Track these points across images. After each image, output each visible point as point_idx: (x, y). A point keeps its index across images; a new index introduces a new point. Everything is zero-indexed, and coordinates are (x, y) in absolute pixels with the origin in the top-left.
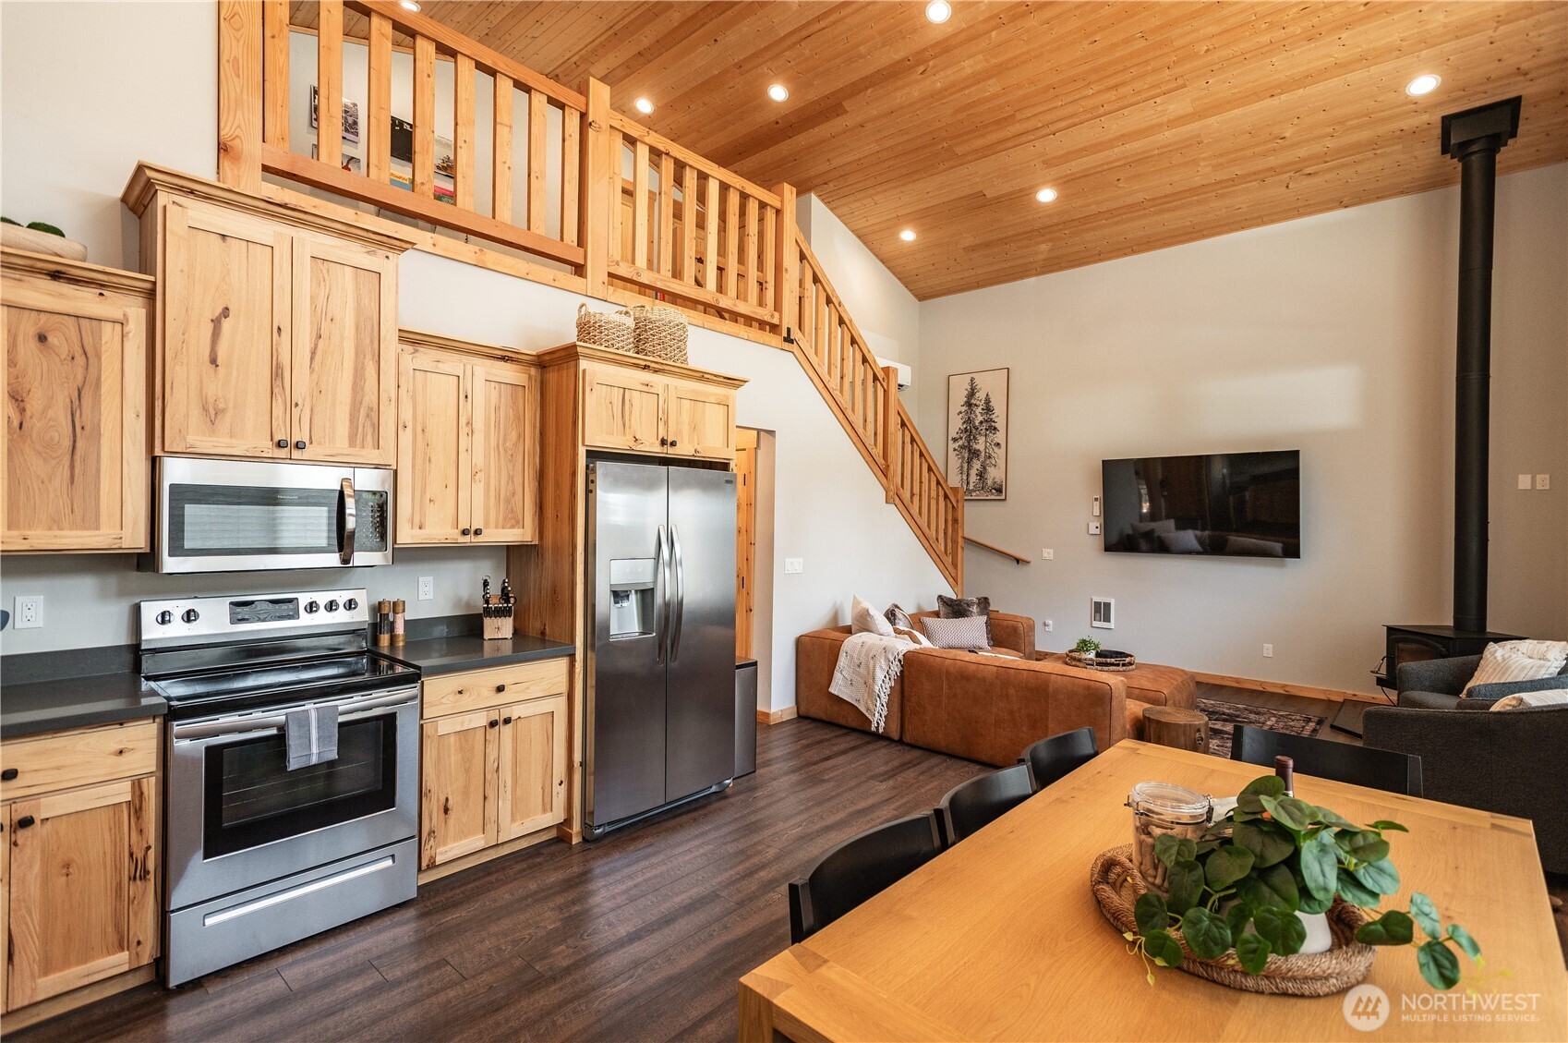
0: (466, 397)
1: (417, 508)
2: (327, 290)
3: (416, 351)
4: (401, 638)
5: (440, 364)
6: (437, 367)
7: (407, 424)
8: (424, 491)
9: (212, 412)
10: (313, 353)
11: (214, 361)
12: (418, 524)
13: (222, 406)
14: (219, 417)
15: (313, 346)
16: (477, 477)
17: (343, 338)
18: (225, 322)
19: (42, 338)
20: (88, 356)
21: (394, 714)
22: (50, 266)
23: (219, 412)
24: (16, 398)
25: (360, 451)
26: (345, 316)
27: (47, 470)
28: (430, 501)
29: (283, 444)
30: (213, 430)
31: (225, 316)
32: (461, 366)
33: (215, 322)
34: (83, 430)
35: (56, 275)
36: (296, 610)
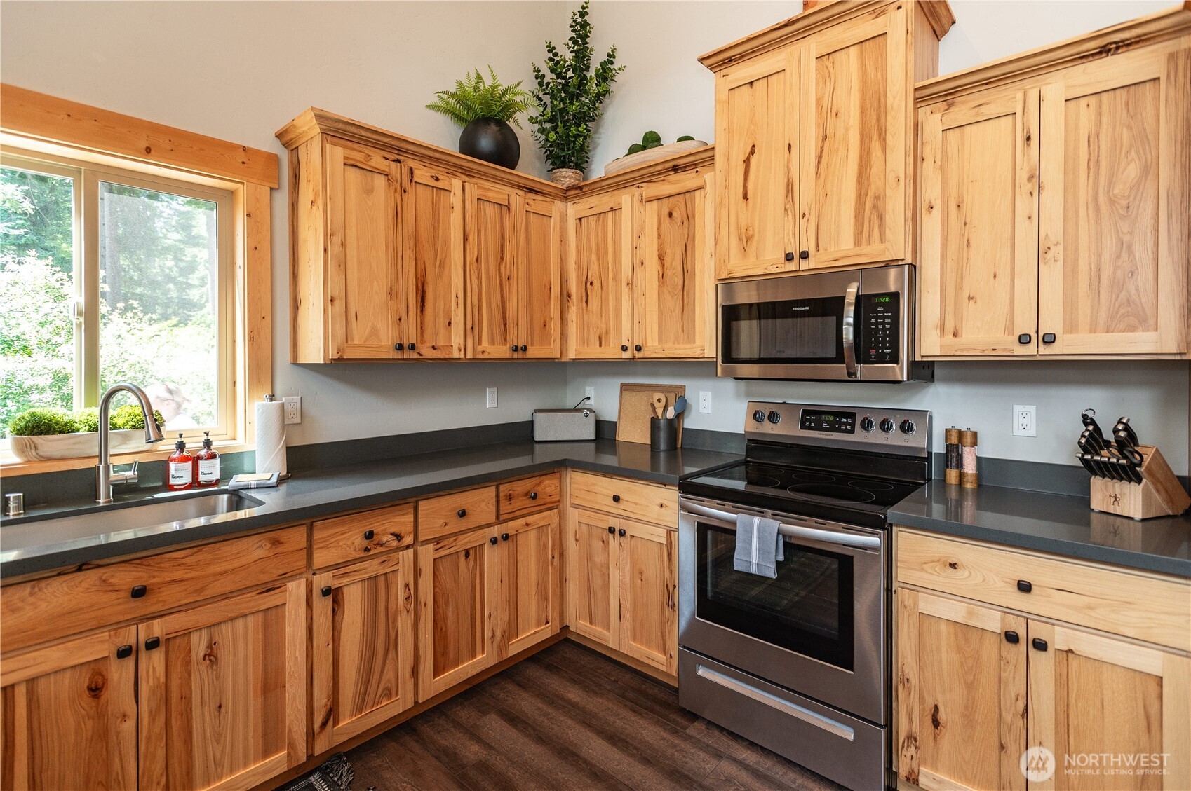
0: (1028, 139)
1: (950, 309)
2: (832, 84)
3: (950, 105)
4: (970, 479)
5: (983, 109)
6: (977, 114)
7: (933, 204)
8: (959, 287)
9: (745, 240)
10: (819, 158)
11: (745, 197)
12: (952, 330)
13: (750, 233)
14: (749, 243)
15: (819, 150)
16: (1050, 255)
17: (847, 129)
18: (753, 160)
19: (670, 215)
20: (689, 218)
21: (850, 559)
22: (671, 164)
23: (749, 239)
24: (661, 258)
25: (865, 249)
26: (850, 104)
27: (673, 303)
28: (970, 298)
29: (789, 257)
30: (745, 256)
31: (753, 152)
32: (1020, 96)
33: (747, 162)
34: (687, 272)
35: (675, 169)
36: (853, 425)
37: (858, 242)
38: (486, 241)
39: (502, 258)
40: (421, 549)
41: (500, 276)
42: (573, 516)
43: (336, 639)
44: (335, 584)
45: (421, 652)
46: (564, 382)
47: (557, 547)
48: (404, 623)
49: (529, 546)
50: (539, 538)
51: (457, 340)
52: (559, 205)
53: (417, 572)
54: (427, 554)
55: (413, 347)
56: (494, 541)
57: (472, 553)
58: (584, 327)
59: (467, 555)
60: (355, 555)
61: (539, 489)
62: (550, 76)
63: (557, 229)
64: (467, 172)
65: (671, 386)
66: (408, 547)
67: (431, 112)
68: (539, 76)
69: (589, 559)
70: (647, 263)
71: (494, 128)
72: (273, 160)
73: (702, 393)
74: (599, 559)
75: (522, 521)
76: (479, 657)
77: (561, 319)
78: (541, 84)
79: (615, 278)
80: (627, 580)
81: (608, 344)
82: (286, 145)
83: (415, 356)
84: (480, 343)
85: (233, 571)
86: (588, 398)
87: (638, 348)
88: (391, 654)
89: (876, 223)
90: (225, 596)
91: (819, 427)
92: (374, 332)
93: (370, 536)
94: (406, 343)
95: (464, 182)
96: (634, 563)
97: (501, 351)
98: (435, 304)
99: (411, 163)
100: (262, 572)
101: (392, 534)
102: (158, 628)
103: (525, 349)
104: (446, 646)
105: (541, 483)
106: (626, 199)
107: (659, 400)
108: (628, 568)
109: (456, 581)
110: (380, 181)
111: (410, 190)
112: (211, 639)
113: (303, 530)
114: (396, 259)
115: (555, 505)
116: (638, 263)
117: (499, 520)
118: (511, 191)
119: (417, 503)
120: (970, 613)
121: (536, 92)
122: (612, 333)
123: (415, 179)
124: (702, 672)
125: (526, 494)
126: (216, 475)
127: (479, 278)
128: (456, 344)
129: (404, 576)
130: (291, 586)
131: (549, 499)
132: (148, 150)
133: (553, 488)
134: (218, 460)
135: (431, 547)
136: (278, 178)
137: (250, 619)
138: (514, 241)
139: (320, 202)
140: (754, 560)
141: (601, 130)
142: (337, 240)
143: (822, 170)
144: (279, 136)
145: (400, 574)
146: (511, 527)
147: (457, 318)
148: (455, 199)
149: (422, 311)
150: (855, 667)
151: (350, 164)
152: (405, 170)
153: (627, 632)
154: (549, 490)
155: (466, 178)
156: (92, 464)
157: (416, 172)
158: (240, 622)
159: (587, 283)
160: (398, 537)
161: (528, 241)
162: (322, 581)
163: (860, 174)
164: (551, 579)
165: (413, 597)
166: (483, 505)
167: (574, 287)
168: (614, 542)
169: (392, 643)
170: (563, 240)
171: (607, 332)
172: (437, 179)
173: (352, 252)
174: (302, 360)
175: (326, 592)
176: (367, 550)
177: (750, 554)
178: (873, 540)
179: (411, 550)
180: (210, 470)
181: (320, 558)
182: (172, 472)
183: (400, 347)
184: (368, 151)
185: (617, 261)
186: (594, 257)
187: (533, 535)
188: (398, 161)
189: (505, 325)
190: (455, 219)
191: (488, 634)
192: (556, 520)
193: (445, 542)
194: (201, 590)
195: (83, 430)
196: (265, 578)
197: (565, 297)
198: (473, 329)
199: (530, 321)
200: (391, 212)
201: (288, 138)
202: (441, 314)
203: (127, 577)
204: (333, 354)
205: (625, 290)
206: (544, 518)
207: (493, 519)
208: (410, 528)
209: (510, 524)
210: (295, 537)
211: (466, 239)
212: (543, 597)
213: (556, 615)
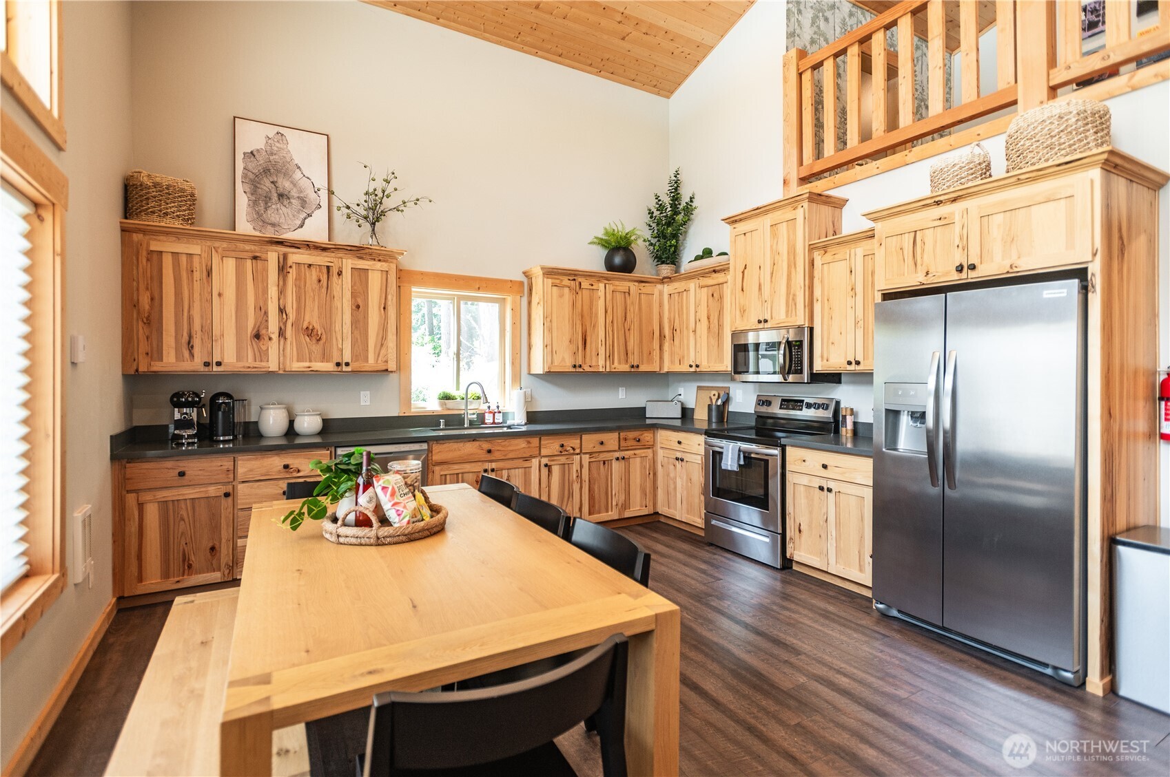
0: (851, 271)
1: (825, 348)
2: (777, 239)
3: (825, 252)
4: (849, 432)
5: (835, 256)
6: (834, 258)
7: (818, 298)
8: (828, 338)
10: (772, 274)
11: (742, 290)
12: (826, 359)
13: (745, 308)
14: (744, 313)
15: (772, 270)
16: (859, 325)
17: (782, 261)
18: (746, 271)
19: (713, 295)
20: (721, 298)
21: (768, 460)
22: (712, 269)
23: (744, 311)
24: (708, 318)
25: (789, 319)
26: (783, 248)
27: (714, 342)
28: (832, 343)
29: (760, 322)
30: (742, 320)
31: (745, 268)
32: (848, 252)
33: (743, 272)
34: (720, 326)
35: (715, 271)
36: (802, 406)
37: (787, 316)
38: (617, 312)
39: (625, 320)
40: (583, 456)
41: (624, 329)
42: (661, 453)
43: (549, 486)
44: (549, 463)
45: (583, 502)
46: (668, 386)
47: (652, 469)
48: (576, 487)
49: (636, 464)
50: (641, 463)
51: (601, 362)
52: (659, 286)
53: (581, 466)
54: (586, 458)
55: (580, 366)
56: (617, 459)
57: (606, 462)
58: (672, 354)
59: (604, 463)
60: (556, 453)
61: (641, 438)
62: (656, 213)
63: (658, 301)
64: (607, 279)
65: (722, 387)
66: (577, 454)
67: (591, 246)
68: (651, 213)
69: (668, 475)
70: (702, 320)
71: (621, 252)
72: (522, 283)
73: (737, 391)
74: (672, 475)
75: (632, 452)
76: (610, 513)
77: (660, 349)
78: (651, 217)
79: (687, 328)
80: (684, 484)
81: (683, 364)
82: (526, 276)
83: (582, 370)
84: (613, 364)
85: (515, 450)
86: (680, 395)
87: (697, 366)
88: (571, 499)
89: (794, 307)
90: (512, 459)
91: (787, 408)
92: (563, 359)
93: (562, 446)
94: (577, 365)
95: (605, 284)
96: (687, 475)
97: (626, 368)
98: (591, 344)
99: (580, 280)
100: (524, 453)
101: (571, 447)
102: (494, 465)
103: (638, 366)
104: (594, 503)
105: (642, 434)
106: (692, 285)
107: (714, 395)
108: (685, 477)
109: (599, 474)
110: (566, 290)
111: (580, 293)
112: (508, 474)
113: (538, 439)
114: (573, 325)
115: (651, 447)
116: (698, 321)
117: (620, 449)
118: (631, 284)
119: (581, 435)
120: (810, 481)
121: (648, 223)
122: (686, 358)
123: (582, 287)
124: (714, 522)
125: (635, 439)
126: (501, 421)
127: (613, 331)
128: (601, 364)
129: (575, 467)
130: (534, 460)
131: (647, 443)
132: (479, 288)
133: (649, 438)
134: (501, 414)
135: (588, 456)
136: (523, 292)
137: (520, 469)
138: (632, 310)
139: (542, 303)
140: (729, 463)
141: (687, 239)
142: (548, 320)
143: (773, 280)
144: (524, 273)
145: (574, 465)
146: (627, 454)
147: (602, 352)
148: (601, 293)
149: (585, 349)
150: (770, 509)
151: (554, 285)
152: (577, 284)
153: (684, 511)
154: (647, 439)
155: (607, 282)
156: (462, 412)
157: (582, 284)
158: (517, 470)
159: (674, 330)
160: (574, 449)
161: (640, 309)
162: (544, 461)
163: (788, 284)
164: (649, 485)
165: (580, 476)
166: (612, 441)
167: (667, 332)
168: (678, 464)
169: (571, 495)
170: (661, 305)
171: (683, 357)
172: (592, 285)
173: (555, 324)
174: (532, 373)
175: (546, 465)
176: (561, 452)
177: (727, 461)
178: (776, 452)
179: (579, 456)
180: (499, 418)
181: (544, 452)
182: (486, 417)
183: (575, 366)
184: (561, 277)
185: (688, 319)
186: (677, 316)
187: (638, 460)
188: (574, 280)
189: (627, 354)
190: (601, 303)
191: (614, 503)
192: (651, 455)
193: (594, 455)
194: (505, 455)
195: (459, 399)
196: (525, 455)
197: (662, 337)
198: (610, 357)
199: (641, 352)
200: (571, 303)
201: (528, 274)
202: (594, 350)
203: (486, 446)
204: (546, 370)
205: (692, 334)
206: (644, 452)
207: (617, 448)
208: (579, 446)
209: (626, 452)
210: (535, 441)
211: (606, 312)
212: (644, 493)
213: (651, 504)
